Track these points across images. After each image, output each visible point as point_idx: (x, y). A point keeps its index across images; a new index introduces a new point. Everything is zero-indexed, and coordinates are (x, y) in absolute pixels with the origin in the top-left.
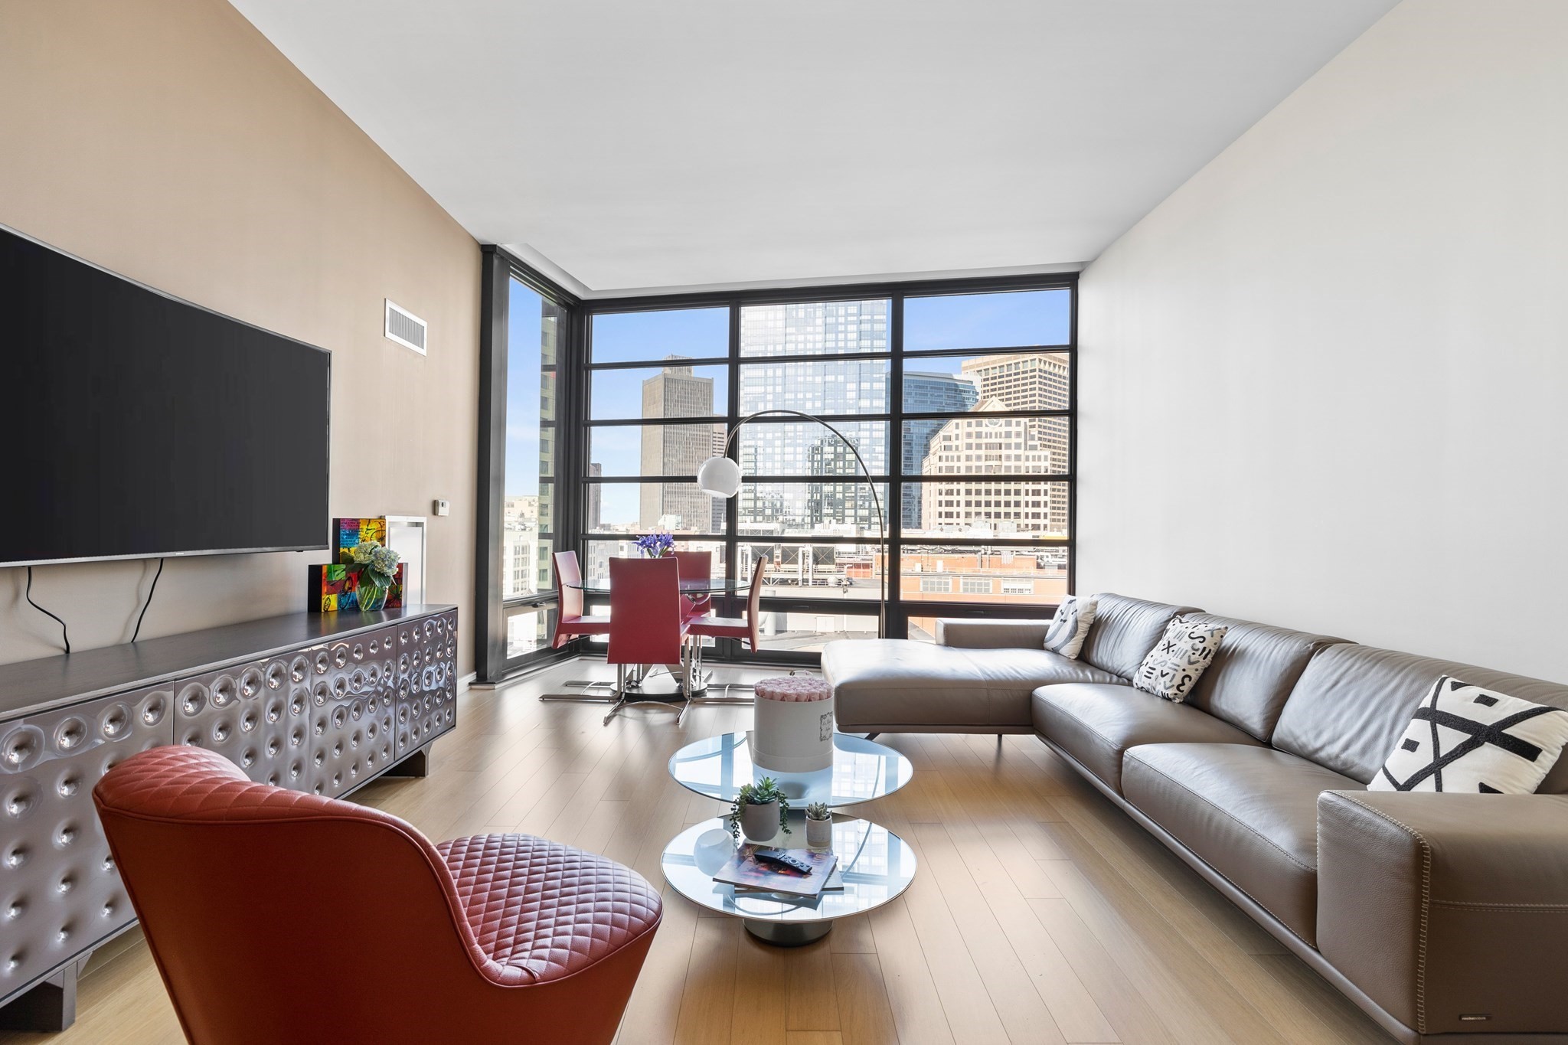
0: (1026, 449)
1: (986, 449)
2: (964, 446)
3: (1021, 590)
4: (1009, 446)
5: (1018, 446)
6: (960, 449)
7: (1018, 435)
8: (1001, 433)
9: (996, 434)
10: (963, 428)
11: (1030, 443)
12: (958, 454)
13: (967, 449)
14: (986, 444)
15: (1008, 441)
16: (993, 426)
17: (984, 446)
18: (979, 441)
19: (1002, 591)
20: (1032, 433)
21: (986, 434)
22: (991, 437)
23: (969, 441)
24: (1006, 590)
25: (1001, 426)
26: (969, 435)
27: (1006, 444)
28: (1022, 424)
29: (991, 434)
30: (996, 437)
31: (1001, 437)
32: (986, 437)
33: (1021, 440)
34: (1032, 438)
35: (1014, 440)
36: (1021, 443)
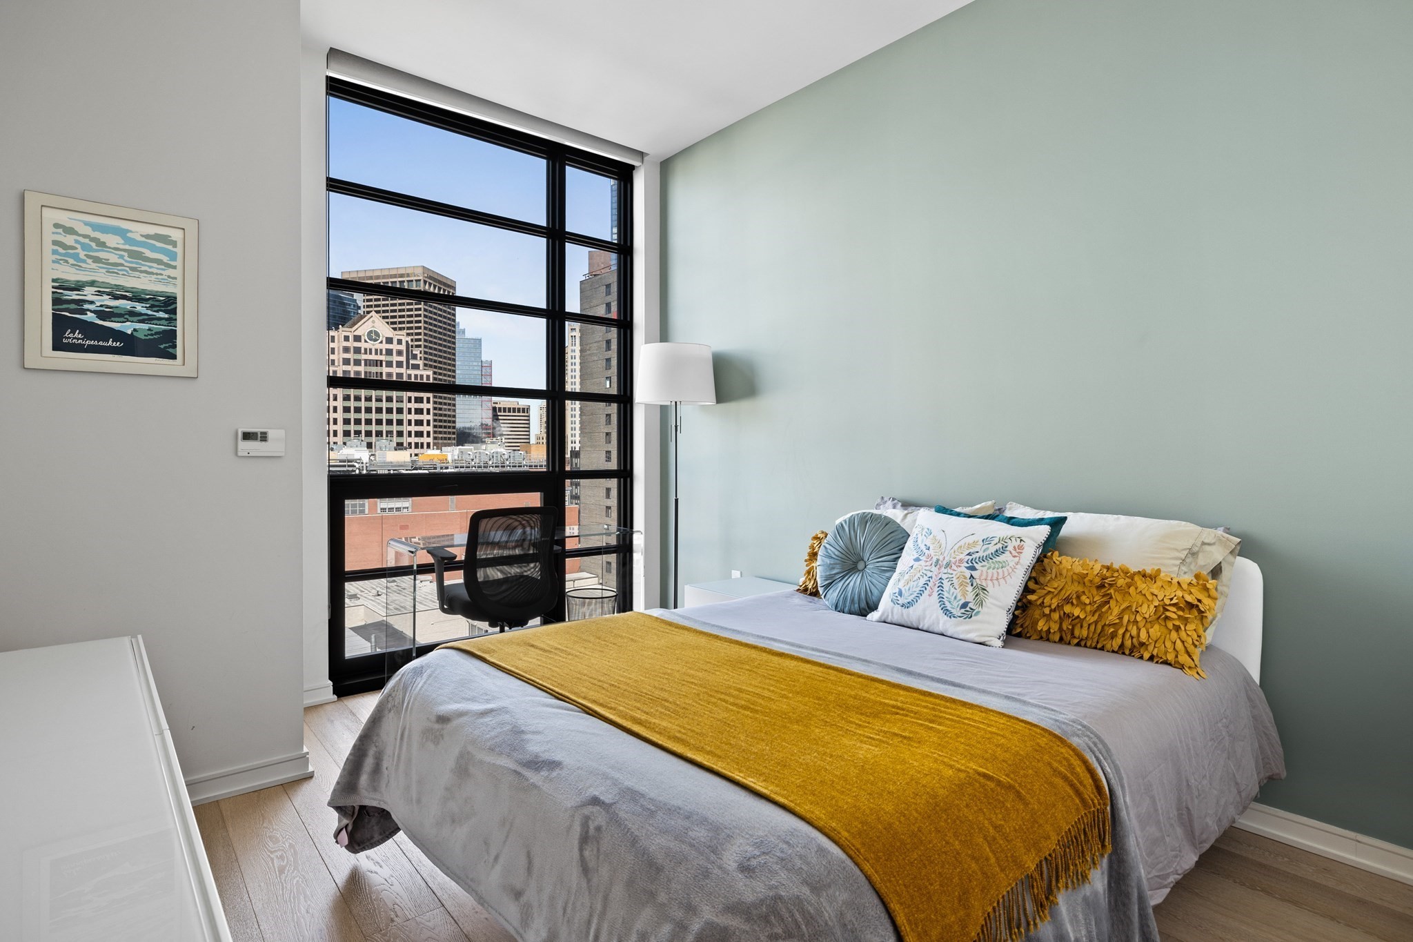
0: (408, 368)
1: (366, 365)
2: (341, 360)
3: (398, 509)
4: (389, 364)
5: (399, 364)
6: (336, 364)
7: (400, 353)
8: (381, 350)
9: (376, 350)
10: (339, 342)
11: (412, 362)
12: (335, 369)
13: (344, 364)
14: (366, 360)
15: (389, 358)
16: (372, 342)
17: (363, 362)
18: (357, 357)
19: (379, 511)
20: (414, 352)
21: (366, 349)
22: (371, 353)
23: (347, 356)
24: (383, 510)
25: (381, 342)
26: (346, 350)
27: (387, 362)
28: (404, 343)
29: (371, 350)
30: (376, 354)
31: (381, 354)
32: (366, 353)
33: (403, 359)
34: (415, 357)
35: (395, 358)
36: (402, 362)
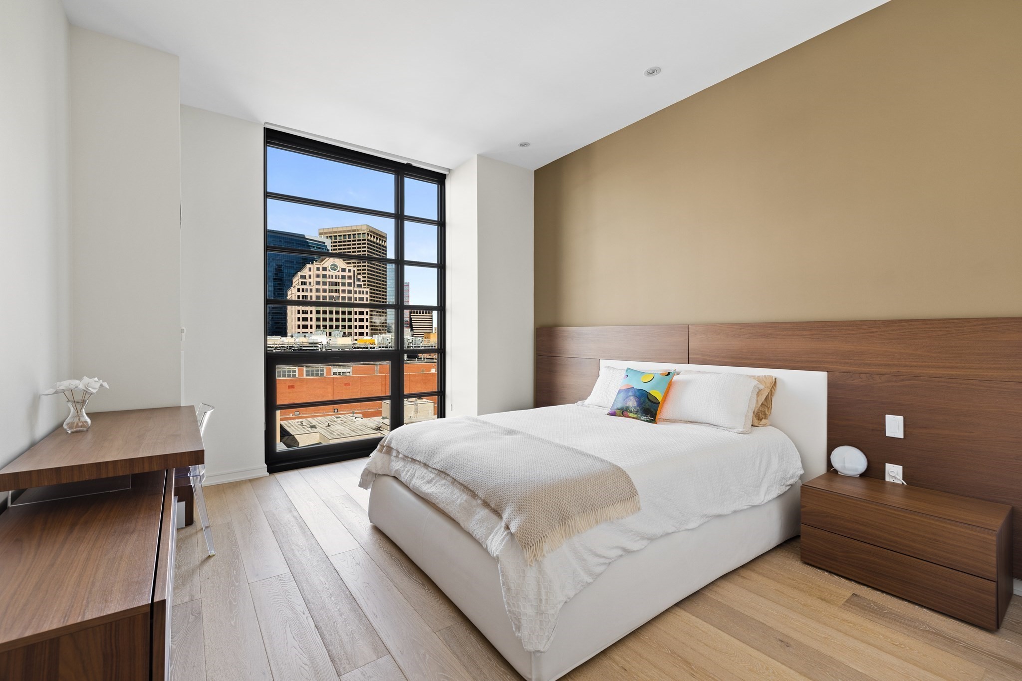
0: (354, 287)
1: (329, 285)
2: (315, 282)
3: (344, 373)
4: (344, 284)
6: (312, 285)
7: (350, 277)
8: (339, 276)
9: (336, 276)
10: (313, 271)
11: (357, 283)
12: (311, 287)
13: (316, 285)
14: (329, 282)
15: (343, 281)
16: (333, 271)
18: (324, 280)
19: (332, 374)
20: (358, 277)
21: (329, 276)
22: (332, 278)
23: (318, 279)
24: (335, 373)
25: (339, 271)
26: (318, 276)
27: (342, 283)
28: (352, 272)
29: (332, 276)
30: (336, 278)
31: (339, 278)
32: (329, 278)
33: (352, 281)
34: (359, 280)
35: (347, 281)
36: (351, 283)
